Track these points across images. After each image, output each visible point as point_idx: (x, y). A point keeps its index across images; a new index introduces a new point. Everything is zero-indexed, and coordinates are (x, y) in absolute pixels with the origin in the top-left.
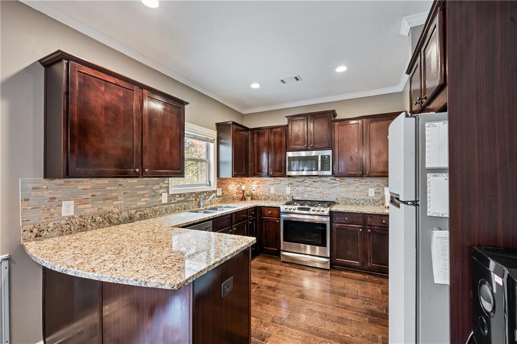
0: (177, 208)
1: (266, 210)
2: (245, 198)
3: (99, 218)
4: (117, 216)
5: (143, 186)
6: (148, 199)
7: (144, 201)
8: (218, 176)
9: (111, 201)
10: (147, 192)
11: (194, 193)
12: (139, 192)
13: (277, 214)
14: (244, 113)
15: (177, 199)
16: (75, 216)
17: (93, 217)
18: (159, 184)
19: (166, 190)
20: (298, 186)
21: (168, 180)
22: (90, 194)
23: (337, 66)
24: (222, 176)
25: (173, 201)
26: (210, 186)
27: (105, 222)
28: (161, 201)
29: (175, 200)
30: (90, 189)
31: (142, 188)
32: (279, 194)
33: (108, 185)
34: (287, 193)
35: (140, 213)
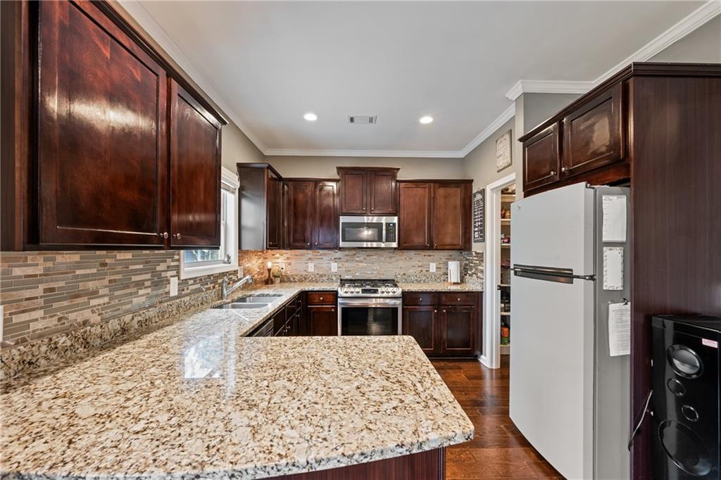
0: (192, 303)
1: (316, 297)
2: (271, 280)
3: (64, 338)
4: (99, 330)
5: (141, 266)
6: (149, 290)
7: (143, 295)
8: (240, 247)
9: (85, 299)
10: (148, 276)
11: (212, 275)
12: (135, 278)
13: (331, 300)
14: (265, 154)
15: (191, 287)
16: (8, 342)
17: (51, 340)
18: (165, 261)
19: (174, 273)
20: (347, 261)
21: (179, 254)
22: (42, 287)
23: (421, 116)
24: (244, 248)
25: (186, 292)
26: (230, 263)
27: (77, 346)
28: (168, 293)
29: (188, 289)
30: (41, 275)
31: (140, 270)
32: (321, 273)
33: (78, 265)
34: (332, 271)
35: (140, 318)
